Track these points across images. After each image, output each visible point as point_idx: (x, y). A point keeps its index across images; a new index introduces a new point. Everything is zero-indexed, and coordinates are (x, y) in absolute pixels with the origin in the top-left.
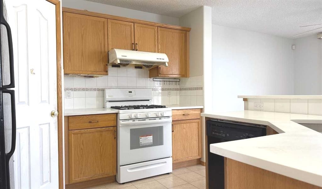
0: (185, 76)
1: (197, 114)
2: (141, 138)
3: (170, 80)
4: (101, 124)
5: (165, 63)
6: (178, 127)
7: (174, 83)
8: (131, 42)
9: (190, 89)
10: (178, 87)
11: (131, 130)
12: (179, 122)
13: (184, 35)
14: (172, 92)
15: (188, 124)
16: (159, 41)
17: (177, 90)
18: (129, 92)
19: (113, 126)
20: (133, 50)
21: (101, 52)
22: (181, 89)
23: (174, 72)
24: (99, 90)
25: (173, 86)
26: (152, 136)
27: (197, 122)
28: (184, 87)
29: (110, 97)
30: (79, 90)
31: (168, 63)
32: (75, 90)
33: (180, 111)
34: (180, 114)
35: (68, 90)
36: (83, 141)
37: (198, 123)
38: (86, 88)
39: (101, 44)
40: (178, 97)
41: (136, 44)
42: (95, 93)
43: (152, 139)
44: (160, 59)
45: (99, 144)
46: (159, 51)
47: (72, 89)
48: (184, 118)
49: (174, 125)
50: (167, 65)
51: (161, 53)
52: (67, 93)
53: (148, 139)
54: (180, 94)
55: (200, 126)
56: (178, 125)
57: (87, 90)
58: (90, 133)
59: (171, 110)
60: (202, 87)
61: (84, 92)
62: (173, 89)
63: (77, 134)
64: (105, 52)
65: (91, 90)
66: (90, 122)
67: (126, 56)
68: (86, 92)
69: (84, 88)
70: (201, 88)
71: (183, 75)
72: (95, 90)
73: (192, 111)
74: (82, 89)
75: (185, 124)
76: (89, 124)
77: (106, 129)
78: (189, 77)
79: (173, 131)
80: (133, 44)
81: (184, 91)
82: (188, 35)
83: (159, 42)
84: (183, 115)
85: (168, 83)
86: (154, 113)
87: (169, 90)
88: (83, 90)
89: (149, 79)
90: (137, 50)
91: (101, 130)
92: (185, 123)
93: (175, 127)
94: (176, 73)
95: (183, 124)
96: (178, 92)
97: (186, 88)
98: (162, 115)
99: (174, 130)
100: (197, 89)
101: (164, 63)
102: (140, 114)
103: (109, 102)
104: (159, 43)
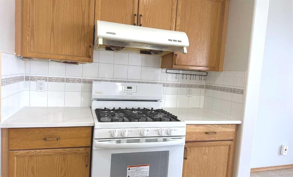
0: (216, 69)
1: (229, 132)
2: (129, 169)
3: (193, 73)
4: (64, 143)
5: (183, 47)
6: (194, 153)
7: (197, 77)
8: (133, 12)
9: (223, 89)
10: (203, 83)
11: (113, 155)
12: (198, 143)
13: (220, 4)
14: (193, 89)
15: (212, 148)
16: (179, 12)
17: (201, 87)
18: (129, 88)
19: (85, 146)
20: (135, 25)
21: (83, 27)
22: (207, 87)
23: (198, 61)
24: (85, 81)
25: (195, 81)
26: (148, 167)
27: (227, 145)
28: (213, 85)
29: (98, 94)
30: (57, 80)
31: (187, 48)
32: (50, 80)
33: (200, 127)
34: (201, 131)
35: (40, 80)
36: (33, 167)
37: (230, 146)
38: (67, 79)
39: (83, 14)
40: (203, 97)
41: (141, 15)
42: (80, 85)
43: (148, 170)
44: (174, 40)
45: (60, 172)
46: (178, 28)
47: (45, 79)
48: (206, 138)
49: (188, 149)
50: (185, 51)
51: (180, 31)
52: (38, 83)
53: (142, 170)
54: (205, 94)
55: (232, 151)
56: (196, 149)
57: (68, 80)
58: (46, 155)
59: (185, 126)
60: (243, 90)
61: (64, 83)
62: (195, 86)
63: (24, 156)
64: (89, 26)
65: (74, 81)
66: (45, 139)
67: (114, 34)
68: (67, 83)
69: (63, 79)
70: (242, 92)
71: (212, 67)
72: (79, 81)
73: (221, 128)
74: (61, 80)
75: (207, 148)
76: (44, 142)
77: (72, 150)
78: (222, 71)
79: (185, 158)
80: (135, 15)
81: (211, 91)
82: (227, 5)
83: (178, 14)
84: (206, 133)
85: (189, 76)
86: (155, 130)
87: (189, 87)
88: (63, 80)
89: (160, 69)
90: (141, 25)
91: (63, 151)
92: (208, 146)
93: (190, 151)
94: (201, 64)
95: (204, 148)
96: (203, 90)
97: (215, 87)
98: (169, 134)
99: (188, 157)
100: (233, 91)
101: (181, 48)
102: (131, 131)
103: (97, 100)
104: (179, 16)
